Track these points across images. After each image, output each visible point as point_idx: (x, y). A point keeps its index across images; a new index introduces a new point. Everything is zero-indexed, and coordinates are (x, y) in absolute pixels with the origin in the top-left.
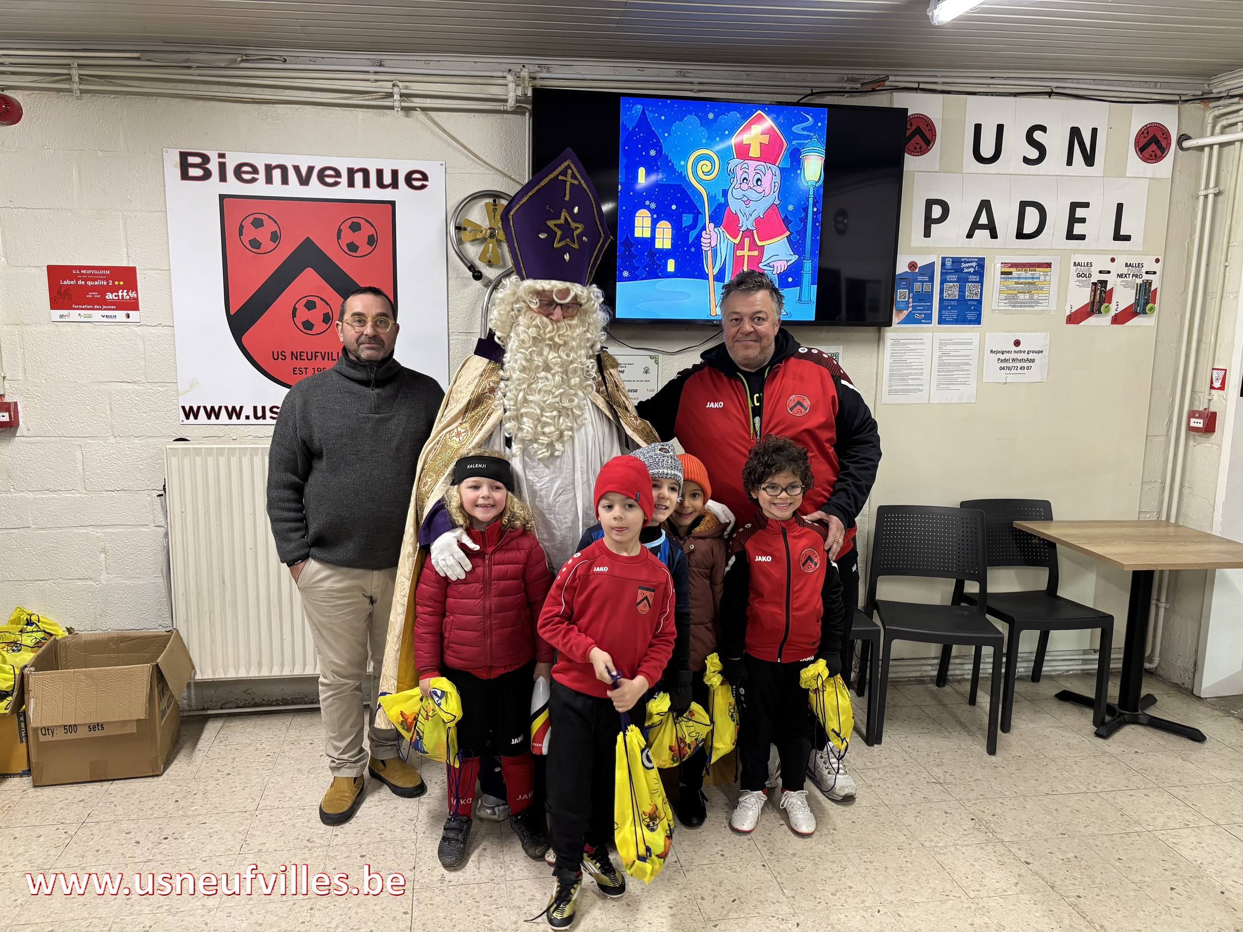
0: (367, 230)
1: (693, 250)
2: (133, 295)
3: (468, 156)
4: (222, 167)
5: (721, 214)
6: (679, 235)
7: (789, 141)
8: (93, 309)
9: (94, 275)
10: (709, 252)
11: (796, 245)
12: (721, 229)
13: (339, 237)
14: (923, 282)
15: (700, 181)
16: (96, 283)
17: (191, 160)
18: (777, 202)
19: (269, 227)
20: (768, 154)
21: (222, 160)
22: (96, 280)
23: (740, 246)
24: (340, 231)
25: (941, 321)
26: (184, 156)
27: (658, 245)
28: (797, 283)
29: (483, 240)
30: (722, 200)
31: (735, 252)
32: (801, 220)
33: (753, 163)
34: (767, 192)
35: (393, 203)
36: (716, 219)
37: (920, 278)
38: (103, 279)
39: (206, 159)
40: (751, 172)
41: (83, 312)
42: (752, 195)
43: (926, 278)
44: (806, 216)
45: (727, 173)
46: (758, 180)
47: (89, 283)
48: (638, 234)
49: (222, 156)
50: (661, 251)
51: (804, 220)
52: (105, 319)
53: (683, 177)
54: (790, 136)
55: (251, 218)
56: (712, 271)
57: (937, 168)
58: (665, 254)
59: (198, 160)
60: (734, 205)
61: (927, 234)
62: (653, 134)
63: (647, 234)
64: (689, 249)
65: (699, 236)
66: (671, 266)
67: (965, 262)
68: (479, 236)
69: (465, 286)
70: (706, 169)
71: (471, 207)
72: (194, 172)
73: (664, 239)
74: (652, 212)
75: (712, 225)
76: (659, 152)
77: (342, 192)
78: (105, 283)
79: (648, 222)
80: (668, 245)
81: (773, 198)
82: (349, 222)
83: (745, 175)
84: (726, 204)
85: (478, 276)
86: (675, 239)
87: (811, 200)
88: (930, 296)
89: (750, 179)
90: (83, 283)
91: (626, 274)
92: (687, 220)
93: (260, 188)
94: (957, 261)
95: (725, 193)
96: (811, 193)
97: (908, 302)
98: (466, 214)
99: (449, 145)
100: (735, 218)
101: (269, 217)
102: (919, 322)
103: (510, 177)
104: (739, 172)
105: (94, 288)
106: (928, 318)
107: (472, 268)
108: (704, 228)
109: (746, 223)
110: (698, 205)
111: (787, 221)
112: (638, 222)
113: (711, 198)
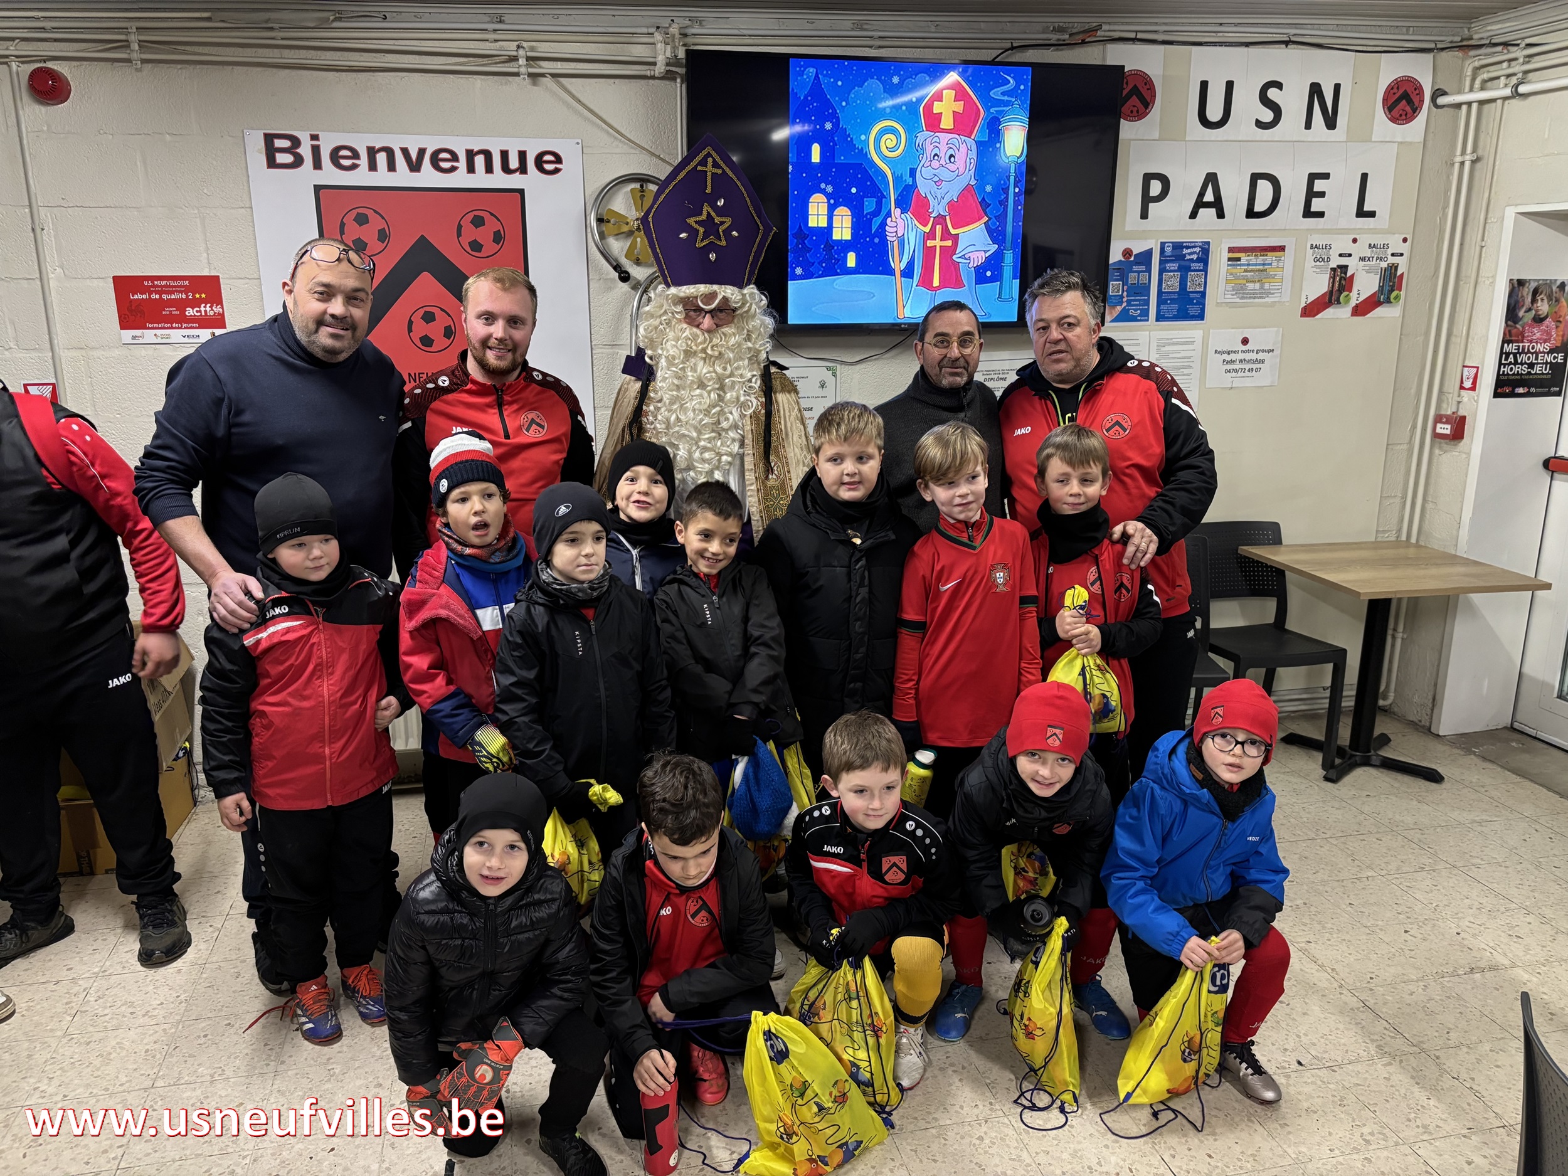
0: (491, 226)
1: (876, 240)
2: (217, 309)
3: (608, 133)
4: (316, 150)
5: (909, 199)
6: (860, 224)
7: (987, 109)
8: (172, 328)
9: (170, 286)
10: (895, 243)
11: (996, 234)
12: (909, 215)
13: (459, 234)
14: (1139, 272)
15: (884, 158)
16: (173, 297)
17: (279, 143)
18: (973, 182)
19: (376, 223)
20: (963, 125)
21: (315, 143)
22: (173, 292)
23: (931, 235)
24: (460, 227)
25: (1160, 318)
26: (269, 138)
27: (836, 236)
28: (997, 277)
29: (630, 233)
30: (910, 181)
31: (925, 243)
32: (1001, 203)
33: (944, 137)
34: (961, 170)
35: (521, 192)
36: (903, 203)
37: (1135, 268)
38: (181, 292)
39: (296, 142)
40: (944, 148)
41: (159, 332)
42: (945, 174)
43: (1143, 268)
44: (1007, 198)
45: (914, 149)
46: (951, 156)
47: (165, 297)
48: (812, 223)
49: (315, 137)
50: (839, 242)
51: (1004, 203)
52: (186, 340)
53: (863, 154)
54: (988, 102)
55: (354, 214)
56: (898, 264)
57: (1157, 136)
58: (845, 246)
59: (286, 144)
60: (924, 187)
61: (1144, 215)
62: (828, 104)
63: (823, 223)
64: (872, 240)
65: (883, 224)
66: (851, 260)
67: (1188, 247)
68: (625, 229)
69: (610, 289)
70: (890, 144)
71: (614, 194)
72: (282, 158)
73: (843, 230)
74: (829, 196)
75: (898, 210)
76: (836, 125)
77: (460, 179)
78: (184, 296)
79: (824, 209)
80: (847, 235)
81: (968, 178)
82: (470, 216)
83: (936, 151)
84: (914, 186)
85: (625, 277)
86: (855, 228)
87: (1012, 179)
88: (1147, 288)
89: (942, 155)
90: (157, 296)
91: (799, 271)
92: (869, 205)
93: (362, 177)
94: (1178, 246)
95: (913, 173)
96: (1012, 170)
97: (1122, 297)
98: (608, 202)
99: (586, 119)
100: (924, 203)
101: (375, 212)
102: (1134, 319)
103: (658, 157)
104: (929, 148)
105: (171, 303)
106: (1145, 314)
107: (617, 267)
108: (889, 215)
109: (938, 208)
110: (882, 187)
111: (984, 204)
112: (812, 209)
113: (897, 179)
